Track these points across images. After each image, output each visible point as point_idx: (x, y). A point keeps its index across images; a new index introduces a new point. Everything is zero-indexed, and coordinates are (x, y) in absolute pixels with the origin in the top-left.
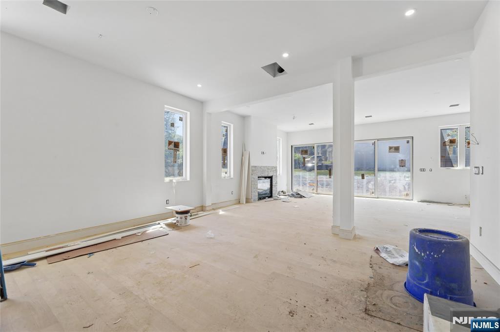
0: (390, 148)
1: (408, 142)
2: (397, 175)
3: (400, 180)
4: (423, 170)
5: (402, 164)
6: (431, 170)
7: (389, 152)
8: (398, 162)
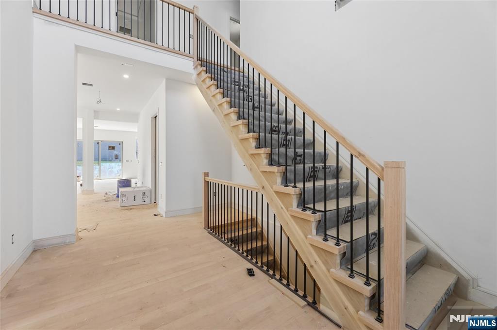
0: (109, 147)
1: (120, 144)
2: (113, 164)
3: (115, 167)
4: (127, 161)
5: (117, 157)
6: (131, 161)
7: (109, 150)
8: (114, 156)
